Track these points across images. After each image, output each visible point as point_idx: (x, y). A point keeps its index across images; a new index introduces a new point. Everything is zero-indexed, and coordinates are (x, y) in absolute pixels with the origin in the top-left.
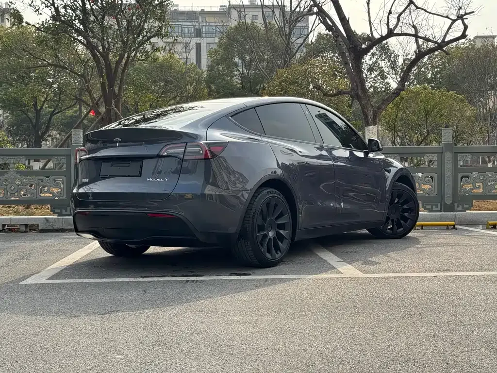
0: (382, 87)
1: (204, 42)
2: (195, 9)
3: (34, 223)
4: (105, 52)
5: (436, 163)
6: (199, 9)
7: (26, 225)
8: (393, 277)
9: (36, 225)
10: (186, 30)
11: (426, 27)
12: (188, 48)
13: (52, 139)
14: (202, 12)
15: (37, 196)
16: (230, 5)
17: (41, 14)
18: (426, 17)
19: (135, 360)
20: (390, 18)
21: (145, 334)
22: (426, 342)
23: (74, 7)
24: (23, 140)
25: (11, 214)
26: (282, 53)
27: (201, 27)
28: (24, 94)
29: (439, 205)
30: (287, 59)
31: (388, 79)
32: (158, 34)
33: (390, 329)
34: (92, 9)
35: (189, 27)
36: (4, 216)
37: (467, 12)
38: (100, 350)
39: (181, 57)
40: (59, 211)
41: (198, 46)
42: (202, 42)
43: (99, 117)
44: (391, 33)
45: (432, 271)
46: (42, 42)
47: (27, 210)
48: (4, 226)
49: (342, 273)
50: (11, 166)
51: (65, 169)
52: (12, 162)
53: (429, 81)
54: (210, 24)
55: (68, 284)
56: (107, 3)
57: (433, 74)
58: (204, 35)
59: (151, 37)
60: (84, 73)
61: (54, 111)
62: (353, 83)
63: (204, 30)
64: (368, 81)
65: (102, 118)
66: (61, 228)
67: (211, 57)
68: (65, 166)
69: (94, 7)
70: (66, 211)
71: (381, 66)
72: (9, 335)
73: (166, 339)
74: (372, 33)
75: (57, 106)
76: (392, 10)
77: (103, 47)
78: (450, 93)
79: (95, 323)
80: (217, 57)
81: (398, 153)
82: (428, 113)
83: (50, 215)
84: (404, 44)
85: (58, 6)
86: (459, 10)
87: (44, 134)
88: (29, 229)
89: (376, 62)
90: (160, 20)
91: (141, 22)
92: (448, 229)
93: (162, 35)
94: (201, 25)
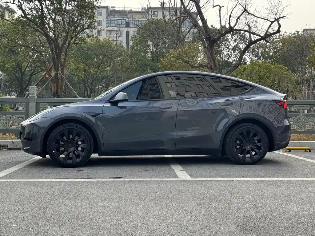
2: (126, 9)
3: (6, 144)
6: (129, 10)
8: (207, 181)
9: (7, 146)
10: (120, 22)
14: (131, 12)
15: (7, 127)
16: (148, 7)
20: (231, 20)
26: (175, 39)
27: (129, 21)
30: (178, 43)
35: (122, 20)
37: (281, 16)
41: (128, 33)
42: (130, 30)
43: (51, 79)
44: (232, 29)
47: (3, 136)
49: (179, 178)
51: (25, 111)
53: (271, 57)
54: (135, 19)
57: (273, 53)
58: (131, 26)
59: (85, 29)
61: (33, 73)
62: (209, 60)
63: (131, 23)
64: (233, 57)
65: (53, 79)
68: (25, 109)
71: (240, 47)
75: (34, 70)
78: (280, 65)
80: (136, 40)
82: (260, 79)
83: (15, 139)
86: (275, 15)
88: (2, 147)
89: (237, 45)
93: (91, 27)
94: (129, 19)
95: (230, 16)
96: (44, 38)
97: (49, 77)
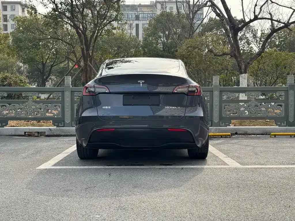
0: (248, 50)
1: (140, 23)
2: (136, 4)
3: (43, 131)
4: (84, 30)
5: (283, 97)
6: (138, 4)
7: (38, 133)
8: (260, 168)
9: (44, 132)
10: (130, 16)
11: (278, 14)
12: (131, 27)
13: (52, 81)
14: (140, 6)
15: (44, 115)
16: (156, 1)
17: (47, 8)
18: (277, 8)
19: (107, 219)
20: (256, 9)
21: (112, 202)
22: (285, 211)
23: (66, 4)
24: (35, 81)
25: (29, 126)
26: (188, 29)
27: (139, 14)
28: (37, 55)
29: (285, 122)
30: (191, 33)
31: (251, 44)
32: (116, 19)
33: (262, 202)
34: (77, 5)
35: (132, 14)
36: (25, 127)
38: (86, 212)
39: (127, 32)
40: (57, 124)
41: (137, 26)
42: (139, 23)
43: (80, 69)
44: (256, 18)
45: (284, 164)
46: (47, 24)
47: (39, 123)
48: (25, 133)
49: (228, 165)
50: (30, 98)
51: (61, 100)
52: (30, 95)
53: (277, 46)
54: (145, 13)
55: (64, 169)
56: (86, 1)
57: (279, 42)
58: (140, 19)
59: (111, 21)
60: (72, 43)
61: (53, 64)
62: (232, 48)
63: (141, 16)
65: (82, 70)
66: (58, 134)
67: (145, 32)
68: (60, 98)
69: (78, 3)
70: (61, 124)
71: (247, 36)
72: (32, 201)
73: (124, 206)
74: (244, 18)
75: (54, 62)
76: (257, 4)
77: (83, 27)
78: (291, 53)
79: (82, 194)
80: (148, 32)
81: (260, 91)
82: (277, 66)
83: (52, 126)
84: (262, 24)
85: (57, 3)
87: (47, 78)
88: (40, 134)
89: (244, 34)
90: (116, 11)
91: (105, 13)
92: (291, 137)
93: (117, 20)
94: (139, 13)
95: (256, 5)
96: (74, 30)
97: (79, 67)
